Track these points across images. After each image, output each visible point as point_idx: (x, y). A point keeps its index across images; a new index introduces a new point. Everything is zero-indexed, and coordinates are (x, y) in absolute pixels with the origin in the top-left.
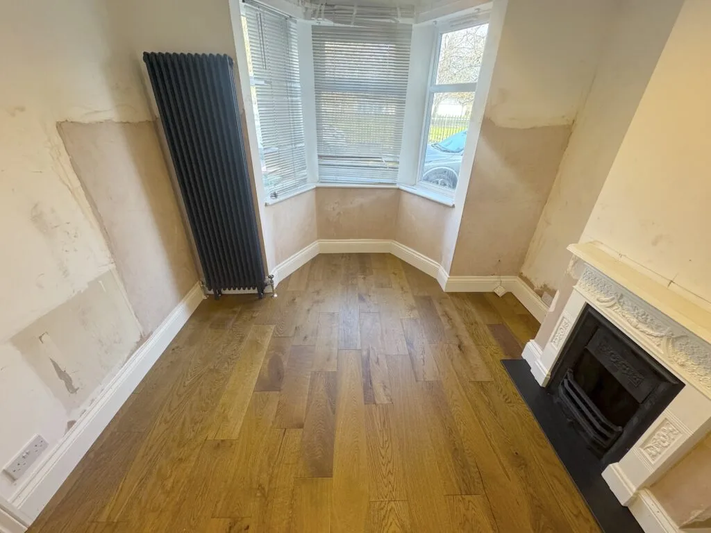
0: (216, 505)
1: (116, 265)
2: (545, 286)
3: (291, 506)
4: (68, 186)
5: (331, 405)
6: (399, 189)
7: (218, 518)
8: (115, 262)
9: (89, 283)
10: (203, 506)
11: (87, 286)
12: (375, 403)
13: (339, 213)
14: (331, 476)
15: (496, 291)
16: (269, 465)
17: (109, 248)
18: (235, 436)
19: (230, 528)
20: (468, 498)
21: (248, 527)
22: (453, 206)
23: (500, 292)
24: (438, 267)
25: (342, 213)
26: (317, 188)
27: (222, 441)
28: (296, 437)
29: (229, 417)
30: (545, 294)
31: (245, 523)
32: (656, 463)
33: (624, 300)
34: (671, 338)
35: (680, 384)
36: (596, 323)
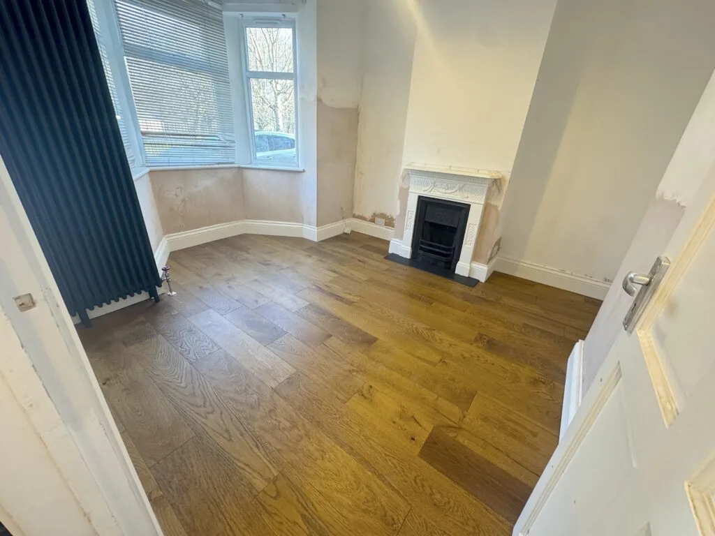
0: (339, 399)
2: (374, 214)
6: (239, 168)
7: (349, 400)
10: (331, 406)
12: (354, 302)
13: (183, 200)
14: (378, 339)
15: (346, 231)
18: (293, 370)
19: (362, 395)
20: (433, 305)
22: (304, 171)
23: (348, 231)
24: (301, 226)
25: (187, 199)
26: (151, 172)
27: (288, 379)
29: (270, 368)
30: (377, 219)
31: (366, 387)
32: (472, 246)
33: (436, 183)
34: (460, 189)
35: (469, 206)
36: (425, 204)
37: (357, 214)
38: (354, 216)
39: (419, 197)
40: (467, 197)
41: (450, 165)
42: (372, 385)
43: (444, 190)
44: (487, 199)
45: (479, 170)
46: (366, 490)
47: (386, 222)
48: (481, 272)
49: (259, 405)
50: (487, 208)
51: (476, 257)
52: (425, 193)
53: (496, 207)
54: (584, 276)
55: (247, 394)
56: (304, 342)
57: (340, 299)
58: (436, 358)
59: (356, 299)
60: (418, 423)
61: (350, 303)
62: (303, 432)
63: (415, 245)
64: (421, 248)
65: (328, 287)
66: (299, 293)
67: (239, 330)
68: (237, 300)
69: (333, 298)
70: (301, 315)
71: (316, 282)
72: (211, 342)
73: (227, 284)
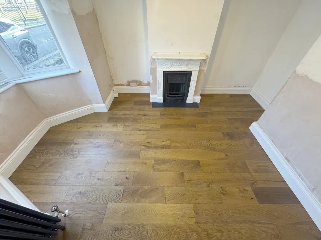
0: (219, 203)
2: (128, 81)
3: (211, 173)
5: (172, 161)
6: (16, 84)
7: (222, 201)
12: (170, 145)
14: (199, 160)
15: (115, 96)
16: (200, 184)
18: (191, 205)
19: (224, 194)
21: (221, 187)
22: (80, 71)
24: (92, 106)
27: (194, 212)
28: (187, 175)
29: (182, 213)
30: (131, 84)
32: (194, 90)
33: (173, 63)
34: (187, 65)
35: (191, 72)
36: (167, 75)
37: (117, 84)
38: (115, 85)
39: (164, 72)
40: (191, 68)
41: (179, 52)
42: (221, 186)
43: (178, 67)
44: (200, 67)
45: (195, 53)
46: (263, 233)
47: (137, 84)
48: (198, 99)
49: (201, 237)
50: (200, 72)
51: (195, 94)
52: (167, 69)
53: (204, 70)
54: (228, 87)
55: (190, 236)
56: (177, 186)
57: (162, 147)
58: (223, 155)
59: (168, 143)
60: (247, 190)
61: (169, 147)
62: (227, 231)
63: (165, 96)
64: (168, 96)
65: (149, 143)
66: (141, 157)
67: (142, 204)
68: (115, 186)
69: (159, 148)
70: (158, 170)
71: (141, 143)
72: (138, 225)
73: (93, 178)
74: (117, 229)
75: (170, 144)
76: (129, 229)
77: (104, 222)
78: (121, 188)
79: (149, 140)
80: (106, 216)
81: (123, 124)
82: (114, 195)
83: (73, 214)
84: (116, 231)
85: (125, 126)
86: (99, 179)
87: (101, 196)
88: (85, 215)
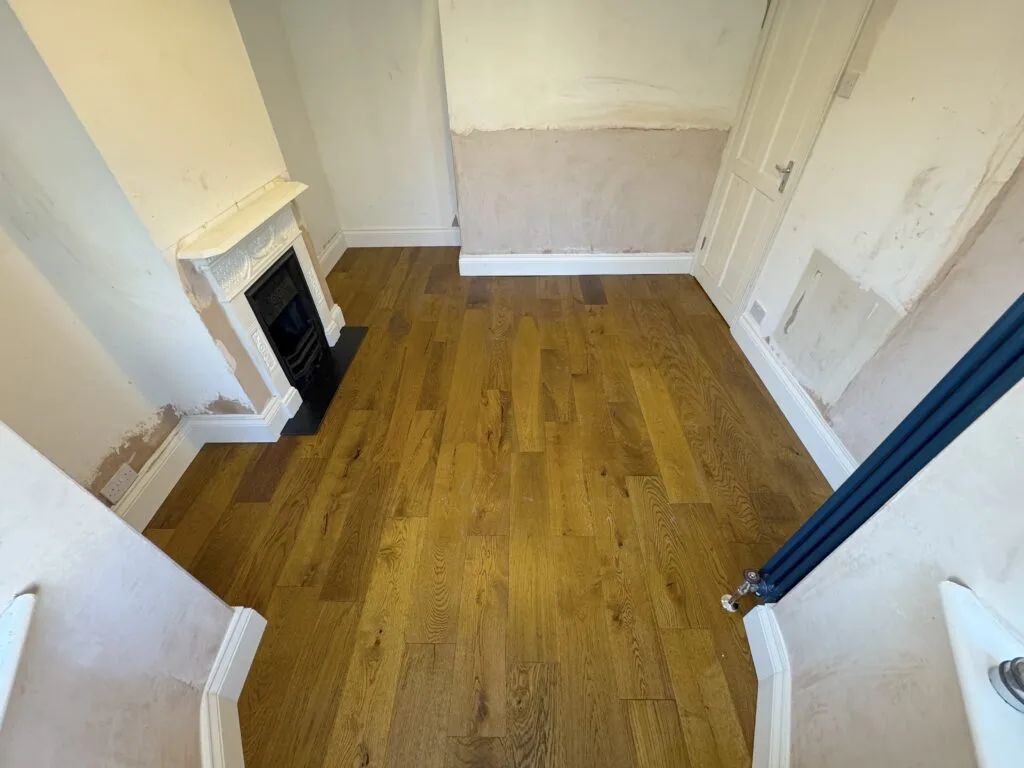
1: (906, 317)
4: (987, 171)
5: (547, 389)
8: (910, 313)
9: (871, 290)
11: (867, 290)
12: (501, 391)
14: (541, 349)
17: (926, 291)
18: (632, 370)
19: (603, 332)
28: (577, 369)
41: (233, 202)
47: (131, 465)
56: (601, 385)
57: (506, 406)
58: (528, 319)
61: (506, 393)
65: (489, 434)
66: (538, 449)
67: (652, 439)
68: (628, 495)
69: (510, 412)
70: (573, 411)
71: (490, 455)
72: (689, 441)
73: (621, 563)
74: (708, 474)
75: (498, 391)
76: (700, 455)
77: (708, 501)
78: (631, 483)
79: (480, 435)
80: (696, 501)
81: (388, 520)
82: (650, 495)
83: (723, 581)
84: (711, 475)
85: (401, 513)
86: (620, 544)
87: (661, 523)
88: (711, 550)
